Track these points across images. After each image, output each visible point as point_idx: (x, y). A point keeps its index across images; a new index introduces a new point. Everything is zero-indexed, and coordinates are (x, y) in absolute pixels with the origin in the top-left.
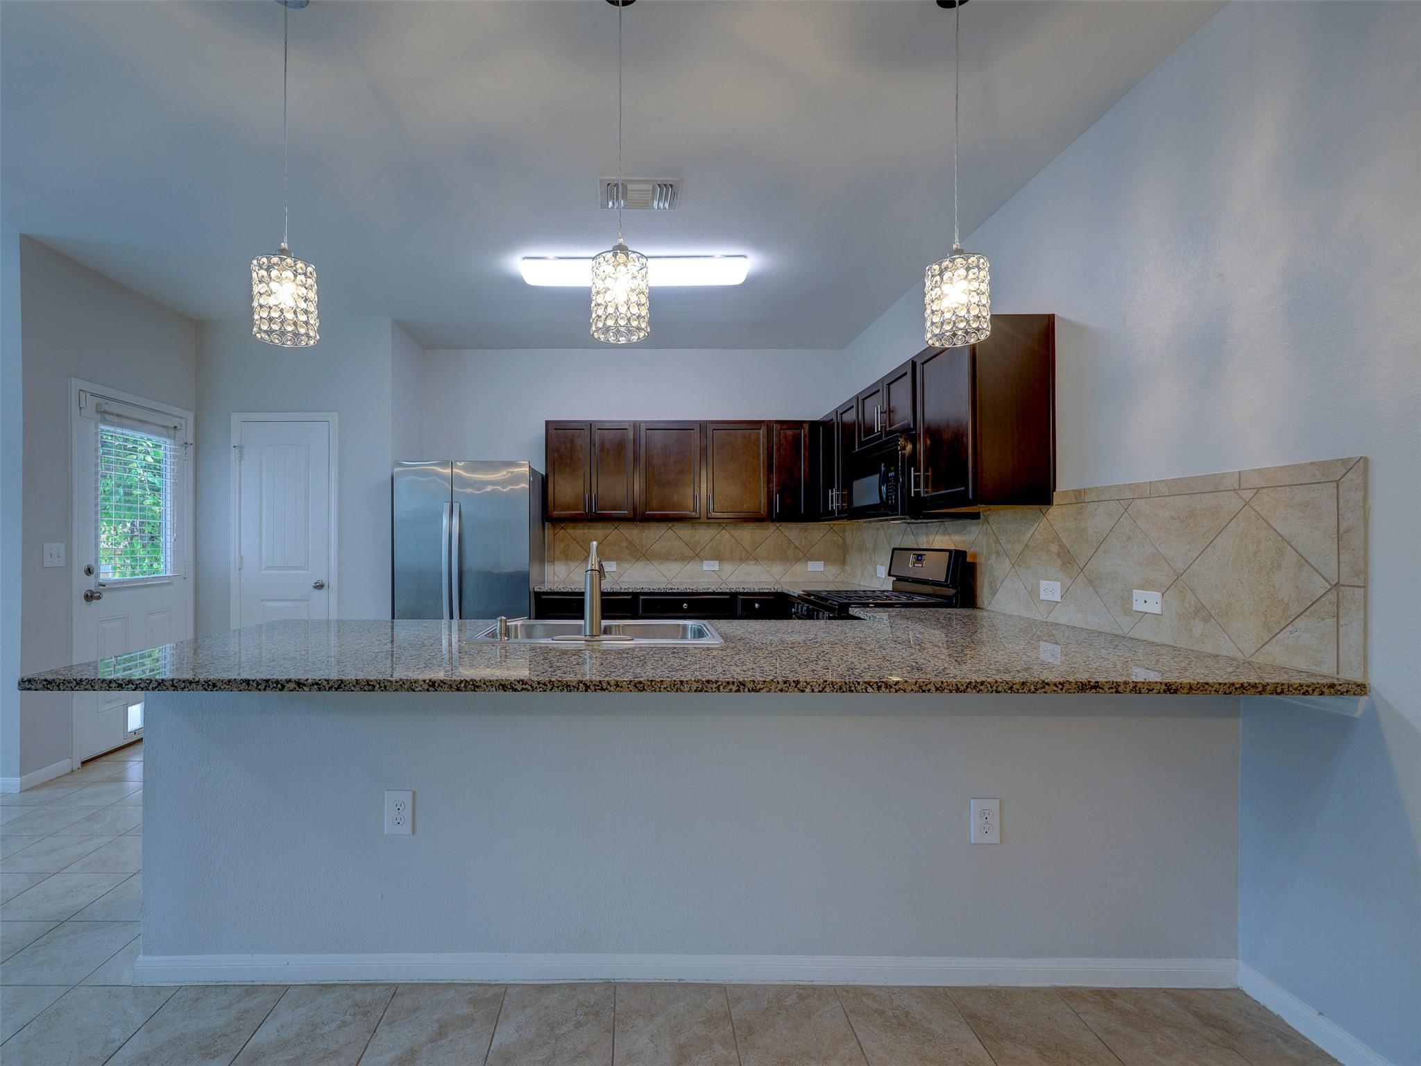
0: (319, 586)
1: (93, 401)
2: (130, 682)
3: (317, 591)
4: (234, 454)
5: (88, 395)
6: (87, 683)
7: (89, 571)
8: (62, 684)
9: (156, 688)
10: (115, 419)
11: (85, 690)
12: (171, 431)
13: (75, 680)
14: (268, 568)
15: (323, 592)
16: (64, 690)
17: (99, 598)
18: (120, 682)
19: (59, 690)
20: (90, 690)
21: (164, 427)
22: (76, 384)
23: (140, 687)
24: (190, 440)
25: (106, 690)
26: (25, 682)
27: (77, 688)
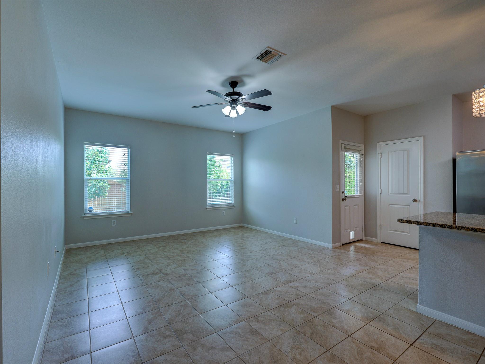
0: (415, 201)
1: (344, 145)
2: (438, 224)
3: (414, 203)
4: (378, 156)
5: (343, 144)
6: (422, 223)
7: (343, 192)
8: (412, 222)
9: (449, 227)
10: (349, 150)
11: (421, 225)
12: (359, 151)
13: (417, 222)
14: (391, 193)
15: (416, 203)
16: (413, 224)
17: (346, 200)
18: (434, 224)
19: (412, 224)
20: (422, 225)
21: (358, 150)
22: (341, 142)
23: (442, 226)
24: (363, 154)
25: (428, 226)
26: (400, 220)
27: (418, 224)
